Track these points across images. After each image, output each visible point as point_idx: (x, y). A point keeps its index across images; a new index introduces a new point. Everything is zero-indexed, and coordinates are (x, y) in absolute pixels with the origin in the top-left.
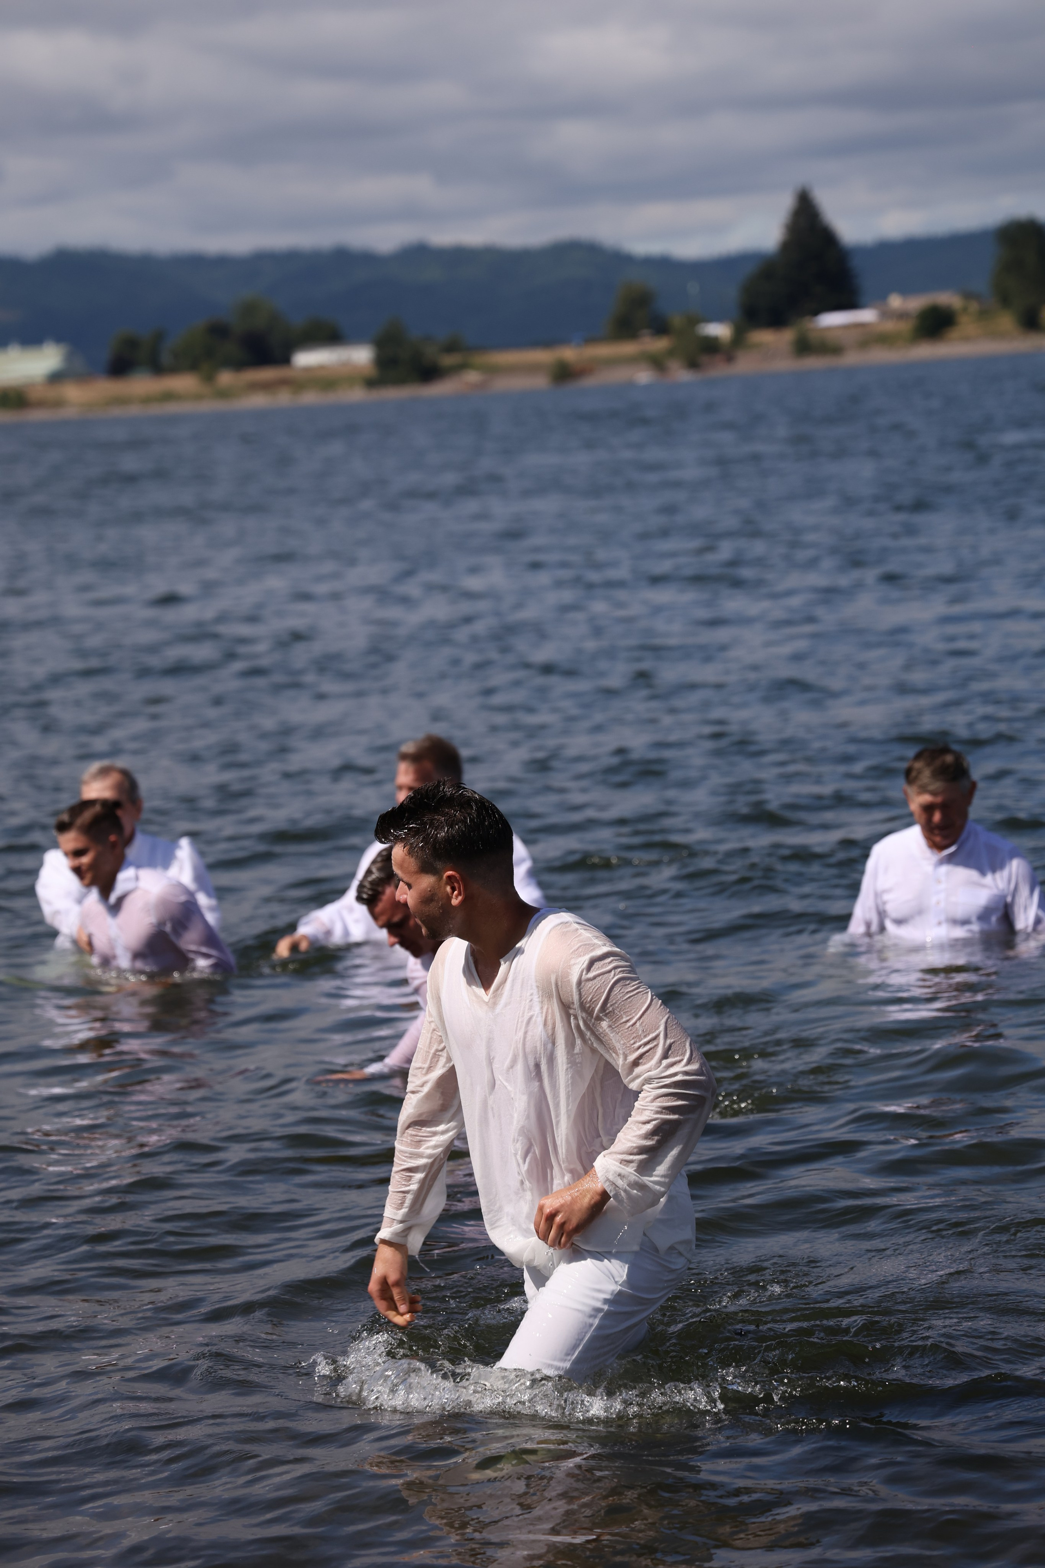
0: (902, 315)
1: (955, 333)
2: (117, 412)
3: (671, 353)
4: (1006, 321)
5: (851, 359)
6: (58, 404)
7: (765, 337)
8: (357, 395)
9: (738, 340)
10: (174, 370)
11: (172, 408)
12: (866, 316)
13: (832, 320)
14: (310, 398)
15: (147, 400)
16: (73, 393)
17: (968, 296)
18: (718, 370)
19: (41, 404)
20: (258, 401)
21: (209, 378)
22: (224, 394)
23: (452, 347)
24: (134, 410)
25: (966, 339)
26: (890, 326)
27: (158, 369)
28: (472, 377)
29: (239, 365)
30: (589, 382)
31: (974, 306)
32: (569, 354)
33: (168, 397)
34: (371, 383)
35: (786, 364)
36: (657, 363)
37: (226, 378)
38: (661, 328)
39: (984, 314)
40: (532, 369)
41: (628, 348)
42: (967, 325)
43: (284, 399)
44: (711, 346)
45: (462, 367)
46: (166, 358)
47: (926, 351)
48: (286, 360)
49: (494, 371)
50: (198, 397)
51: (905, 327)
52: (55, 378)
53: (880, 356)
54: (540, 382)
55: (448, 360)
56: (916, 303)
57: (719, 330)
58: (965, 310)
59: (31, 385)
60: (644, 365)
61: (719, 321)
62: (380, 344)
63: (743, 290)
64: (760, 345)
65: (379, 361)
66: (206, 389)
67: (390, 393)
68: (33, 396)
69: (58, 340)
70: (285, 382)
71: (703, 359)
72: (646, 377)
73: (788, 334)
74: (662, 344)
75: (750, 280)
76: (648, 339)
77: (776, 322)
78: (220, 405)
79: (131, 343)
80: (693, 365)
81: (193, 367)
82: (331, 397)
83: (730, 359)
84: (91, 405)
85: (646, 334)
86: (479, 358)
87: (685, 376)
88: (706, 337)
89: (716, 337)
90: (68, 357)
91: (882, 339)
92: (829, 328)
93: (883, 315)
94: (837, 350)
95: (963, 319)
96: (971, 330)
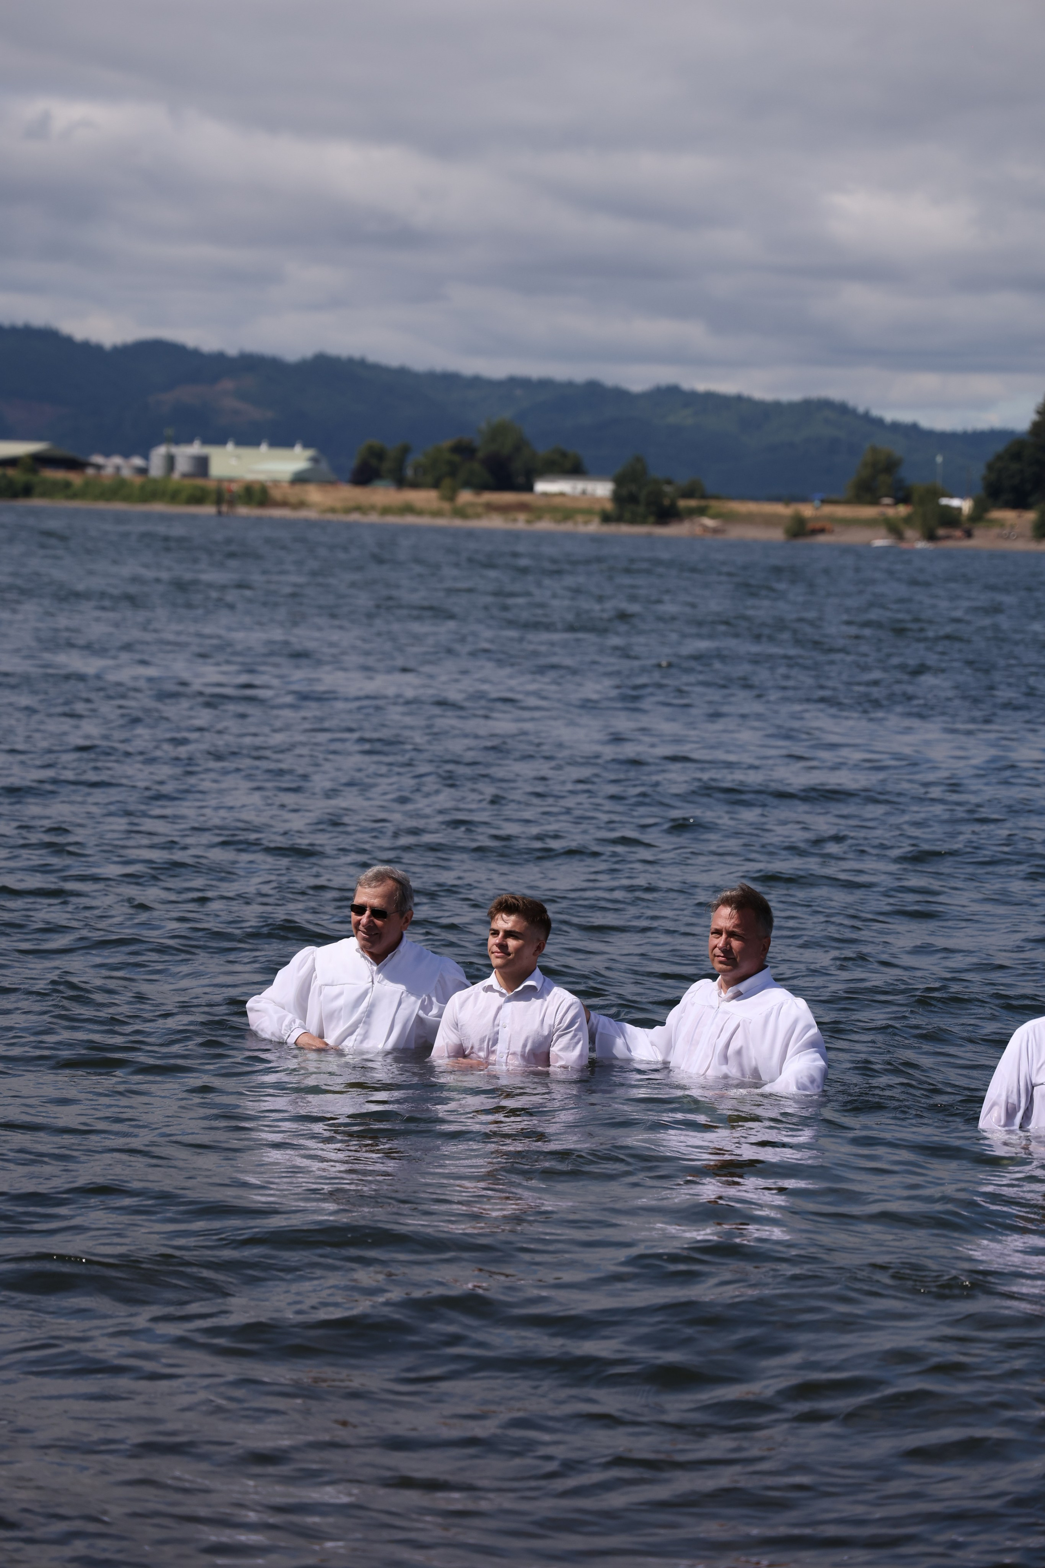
3: (908, 520)
6: (301, 504)
7: (1008, 515)
8: (594, 527)
9: (978, 516)
10: (415, 485)
11: (410, 520)
14: (545, 525)
15: (386, 511)
16: (314, 494)
18: (957, 544)
19: (284, 504)
20: (496, 522)
21: (450, 497)
22: (460, 513)
23: (689, 494)
24: (374, 518)
27: (401, 482)
28: (709, 522)
29: (480, 487)
30: (822, 539)
32: (807, 511)
33: (409, 509)
34: (606, 518)
35: (1025, 545)
36: (894, 529)
37: (466, 497)
38: (903, 498)
40: (769, 521)
41: (868, 512)
43: (520, 523)
44: (951, 518)
45: (702, 511)
46: (409, 473)
48: (529, 488)
49: (730, 518)
50: (437, 513)
52: (299, 479)
54: (777, 535)
55: (683, 503)
57: (963, 505)
59: (276, 483)
60: (883, 531)
61: (962, 496)
62: (619, 481)
63: (990, 467)
64: (1001, 524)
65: (617, 497)
66: (446, 506)
67: (625, 529)
68: (276, 494)
69: (306, 445)
70: (523, 507)
71: (941, 532)
72: (881, 542)
73: (1031, 516)
74: (903, 510)
75: (999, 457)
76: (888, 505)
77: (1020, 503)
78: (458, 523)
79: (379, 454)
80: (931, 537)
81: (436, 485)
82: (567, 527)
83: (969, 535)
84: (333, 510)
85: (887, 500)
86: (715, 505)
87: (921, 545)
88: (948, 508)
89: (959, 509)
90: (314, 460)
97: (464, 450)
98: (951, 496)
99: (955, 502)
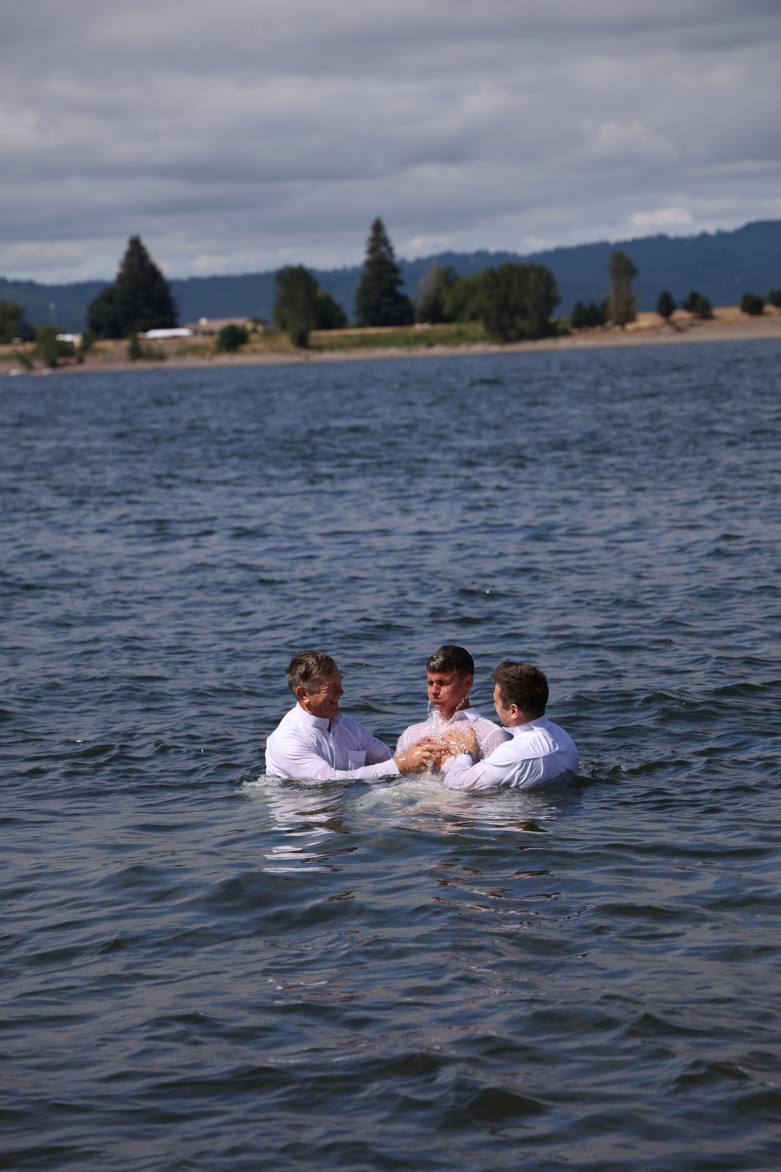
0: (211, 333)
1: (247, 347)
3: (35, 354)
4: (285, 340)
5: (171, 363)
7: (108, 345)
9: (87, 346)
12: (183, 332)
13: (156, 334)
17: (256, 321)
18: (73, 368)
25: (255, 351)
26: (199, 340)
31: (260, 328)
35: (124, 366)
36: (25, 361)
38: (29, 336)
39: (267, 334)
41: (4, 350)
42: (256, 341)
44: (67, 350)
47: (226, 360)
51: (211, 341)
53: (192, 362)
56: (219, 325)
57: (73, 339)
58: (255, 331)
60: (16, 363)
61: (72, 332)
63: (91, 310)
64: (103, 351)
71: (61, 361)
72: (15, 372)
73: (125, 344)
74: (29, 347)
75: (96, 302)
76: (18, 344)
77: (116, 334)
80: (53, 364)
83: (81, 361)
85: (17, 340)
87: (46, 372)
88: (64, 343)
89: (71, 343)
91: (195, 350)
92: (155, 339)
93: (195, 333)
94: (161, 357)
95: (253, 337)
96: (259, 346)
98: (65, 333)
99: (68, 338)
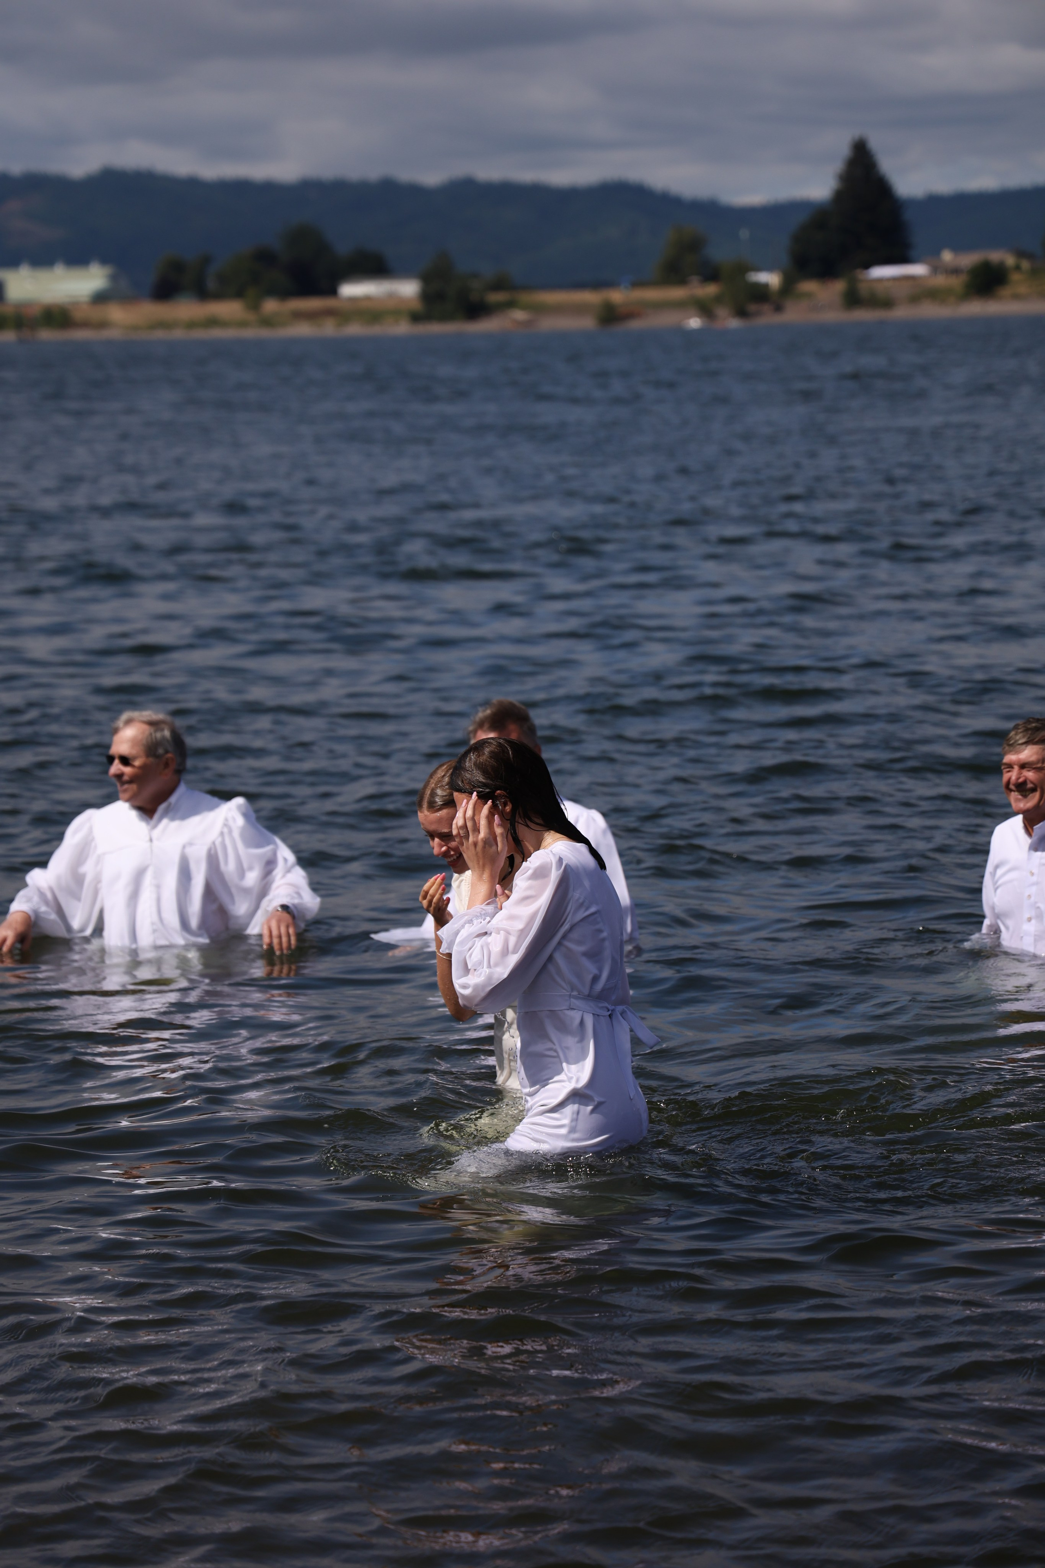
0: (955, 271)
1: (1006, 291)
2: (160, 334)
3: (718, 299)
5: (901, 313)
6: (102, 325)
7: (815, 287)
8: (403, 328)
9: (788, 288)
10: (218, 296)
11: (217, 333)
12: (918, 270)
13: (882, 272)
14: (354, 329)
15: (191, 325)
16: (117, 314)
17: (1021, 254)
18: (767, 319)
19: (85, 324)
20: (303, 330)
21: (255, 306)
22: (268, 322)
23: (500, 285)
24: (178, 334)
25: (1016, 297)
26: (941, 281)
27: (203, 294)
28: (519, 315)
29: (284, 294)
30: (635, 325)
31: (1025, 265)
32: (617, 296)
34: (416, 318)
35: (835, 316)
36: (705, 309)
37: (271, 306)
38: (711, 275)
39: (1035, 273)
40: (579, 310)
41: (677, 293)
42: (1018, 283)
43: (328, 329)
44: (761, 294)
45: (511, 304)
46: (211, 284)
47: (976, 308)
48: (333, 292)
49: (540, 309)
50: (243, 324)
51: (956, 282)
52: (100, 298)
53: (930, 311)
54: (587, 323)
55: (494, 297)
56: (969, 260)
57: (770, 279)
58: (1018, 268)
59: (76, 304)
60: (696, 312)
61: (769, 269)
62: (426, 279)
63: (796, 239)
64: (809, 295)
65: (426, 296)
66: (251, 316)
67: (436, 328)
68: (78, 315)
69: (104, 260)
70: (330, 313)
71: (752, 307)
72: (695, 323)
73: (838, 287)
74: (711, 290)
75: (802, 228)
76: (696, 286)
77: (826, 273)
78: (265, 333)
79: (177, 267)
80: (741, 313)
81: (239, 294)
82: (376, 330)
83: (779, 308)
84: (135, 328)
85: (695, 280)
86: (526, 297)
87: (734, 323)
88: (757, 284)
89: (768, 284)
90: (113, 278)
91: (933, 294)
92: (880, 280)
93: (935, 270)
94: (887, 303)
95: (1015, 277)
96: (1022, 289)
97: (265, 257)
98: (758, 269)
99: (764, 277)
